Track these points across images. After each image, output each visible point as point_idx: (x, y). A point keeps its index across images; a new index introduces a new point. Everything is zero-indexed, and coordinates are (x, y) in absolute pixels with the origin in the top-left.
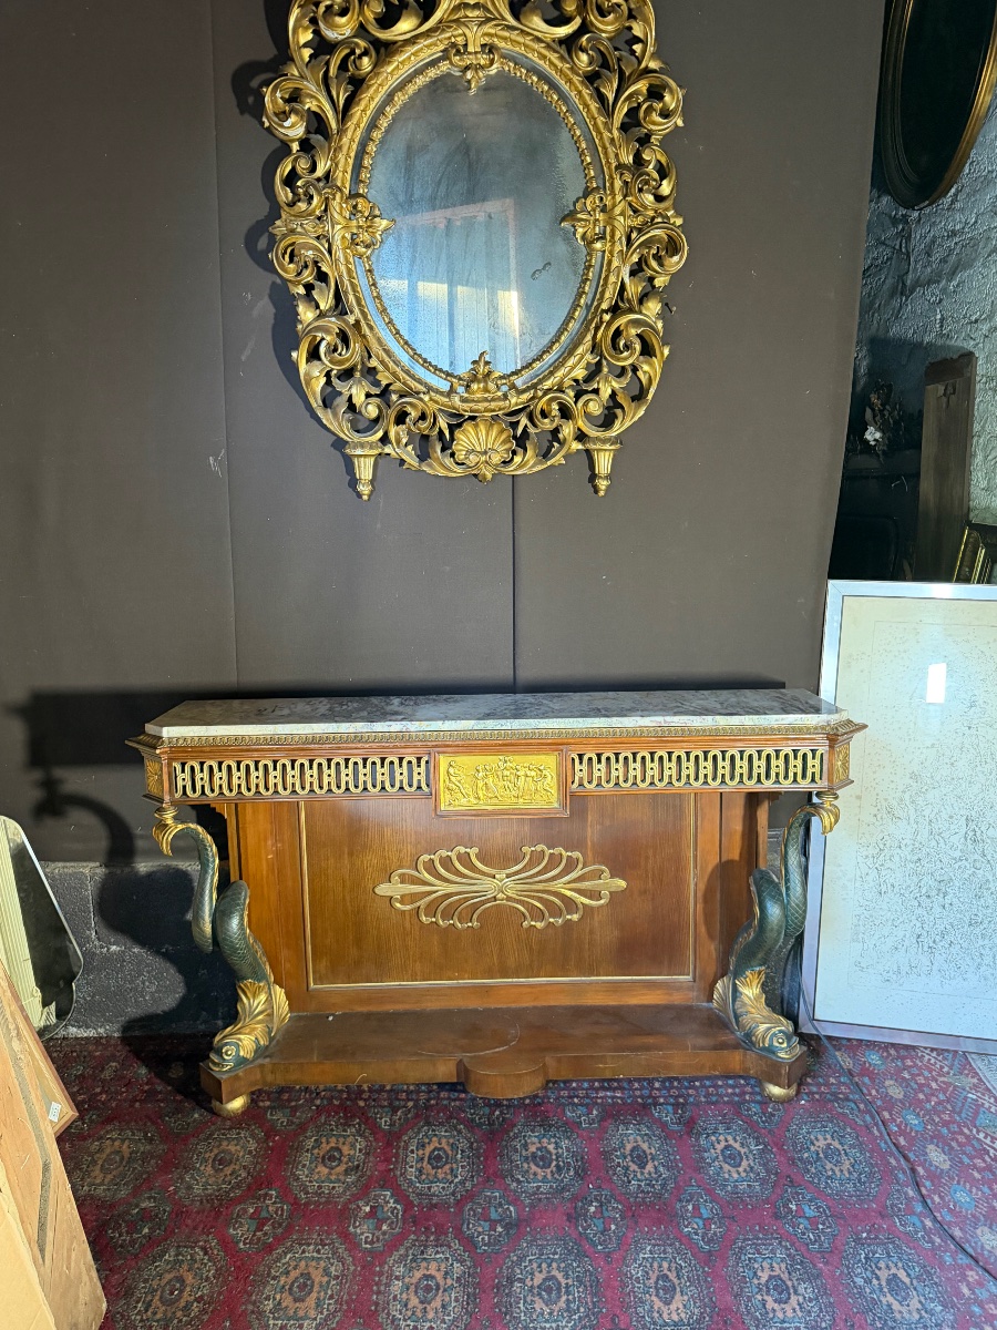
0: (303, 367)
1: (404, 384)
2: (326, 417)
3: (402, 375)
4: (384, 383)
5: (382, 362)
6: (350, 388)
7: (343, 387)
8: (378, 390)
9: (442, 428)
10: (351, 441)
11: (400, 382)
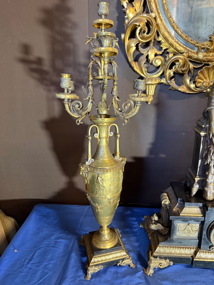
0: (127, 42)
1: (175, 48)
2: (135, 66)
3: (175, 44)
4: (164, 48)
5: (165, 38)
6: (148, 51)
7: (144, 51)
8: (161, 52)
9: (191, 70)
10: (146, 77)
11: (173, 48)
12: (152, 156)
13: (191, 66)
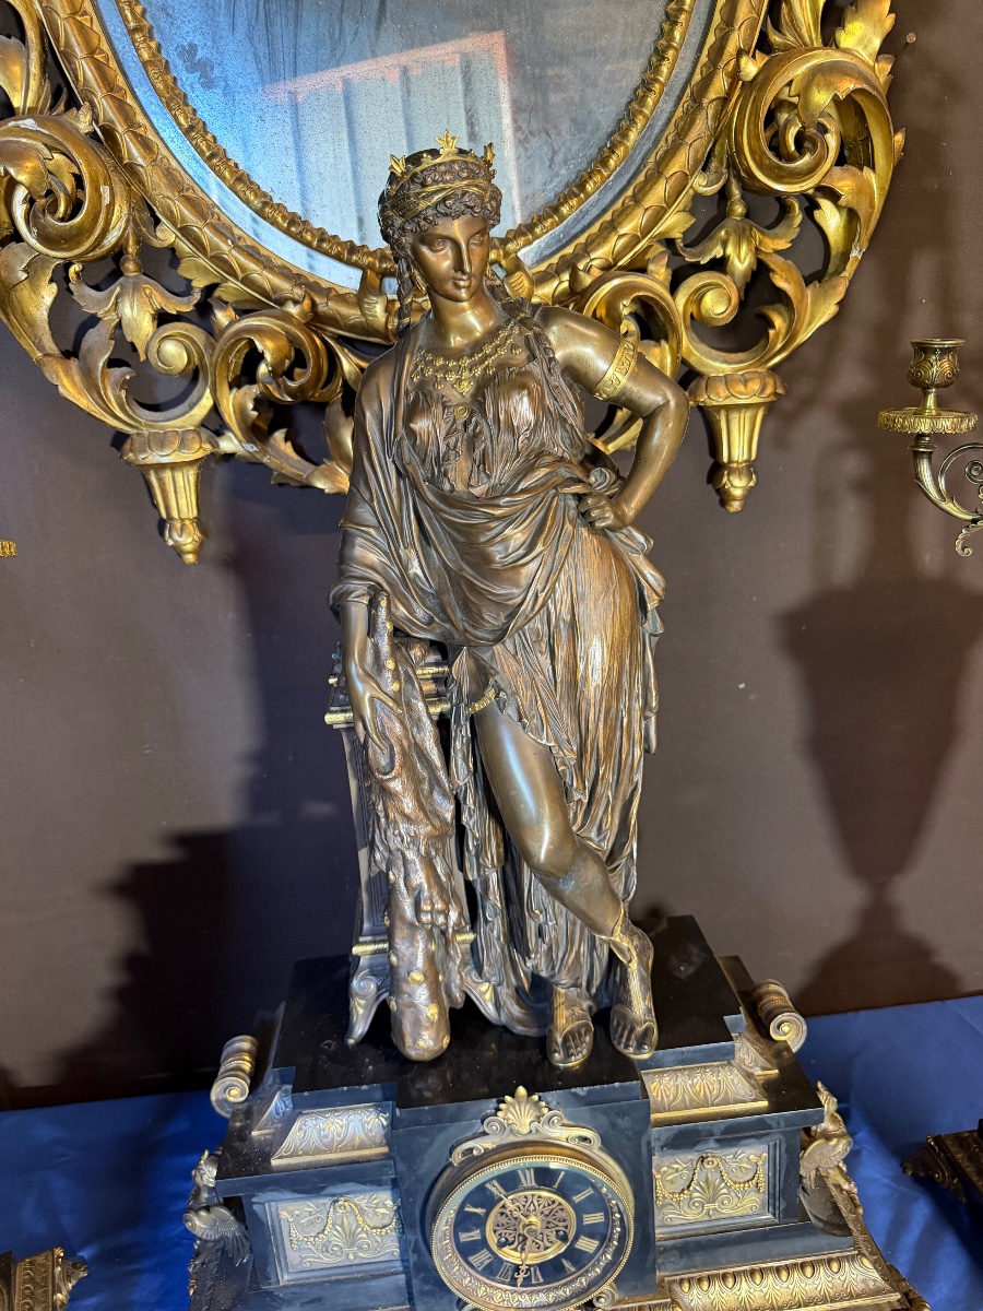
1: (247, 281)
2: (66, 380)
3: (236, 258)
4: (200, 283)
5: (185, 231)
6: (116, 304)
7: (100, 303)
8: (188, 303)
9: (350, 383)
10: (135, 431)
11: (236, 277)
12: (269, 819)
13: (349, 364)
